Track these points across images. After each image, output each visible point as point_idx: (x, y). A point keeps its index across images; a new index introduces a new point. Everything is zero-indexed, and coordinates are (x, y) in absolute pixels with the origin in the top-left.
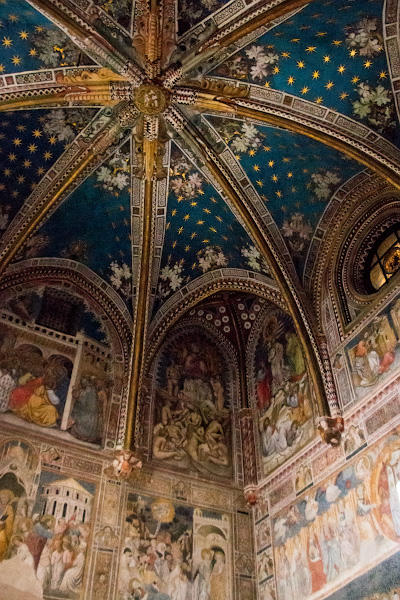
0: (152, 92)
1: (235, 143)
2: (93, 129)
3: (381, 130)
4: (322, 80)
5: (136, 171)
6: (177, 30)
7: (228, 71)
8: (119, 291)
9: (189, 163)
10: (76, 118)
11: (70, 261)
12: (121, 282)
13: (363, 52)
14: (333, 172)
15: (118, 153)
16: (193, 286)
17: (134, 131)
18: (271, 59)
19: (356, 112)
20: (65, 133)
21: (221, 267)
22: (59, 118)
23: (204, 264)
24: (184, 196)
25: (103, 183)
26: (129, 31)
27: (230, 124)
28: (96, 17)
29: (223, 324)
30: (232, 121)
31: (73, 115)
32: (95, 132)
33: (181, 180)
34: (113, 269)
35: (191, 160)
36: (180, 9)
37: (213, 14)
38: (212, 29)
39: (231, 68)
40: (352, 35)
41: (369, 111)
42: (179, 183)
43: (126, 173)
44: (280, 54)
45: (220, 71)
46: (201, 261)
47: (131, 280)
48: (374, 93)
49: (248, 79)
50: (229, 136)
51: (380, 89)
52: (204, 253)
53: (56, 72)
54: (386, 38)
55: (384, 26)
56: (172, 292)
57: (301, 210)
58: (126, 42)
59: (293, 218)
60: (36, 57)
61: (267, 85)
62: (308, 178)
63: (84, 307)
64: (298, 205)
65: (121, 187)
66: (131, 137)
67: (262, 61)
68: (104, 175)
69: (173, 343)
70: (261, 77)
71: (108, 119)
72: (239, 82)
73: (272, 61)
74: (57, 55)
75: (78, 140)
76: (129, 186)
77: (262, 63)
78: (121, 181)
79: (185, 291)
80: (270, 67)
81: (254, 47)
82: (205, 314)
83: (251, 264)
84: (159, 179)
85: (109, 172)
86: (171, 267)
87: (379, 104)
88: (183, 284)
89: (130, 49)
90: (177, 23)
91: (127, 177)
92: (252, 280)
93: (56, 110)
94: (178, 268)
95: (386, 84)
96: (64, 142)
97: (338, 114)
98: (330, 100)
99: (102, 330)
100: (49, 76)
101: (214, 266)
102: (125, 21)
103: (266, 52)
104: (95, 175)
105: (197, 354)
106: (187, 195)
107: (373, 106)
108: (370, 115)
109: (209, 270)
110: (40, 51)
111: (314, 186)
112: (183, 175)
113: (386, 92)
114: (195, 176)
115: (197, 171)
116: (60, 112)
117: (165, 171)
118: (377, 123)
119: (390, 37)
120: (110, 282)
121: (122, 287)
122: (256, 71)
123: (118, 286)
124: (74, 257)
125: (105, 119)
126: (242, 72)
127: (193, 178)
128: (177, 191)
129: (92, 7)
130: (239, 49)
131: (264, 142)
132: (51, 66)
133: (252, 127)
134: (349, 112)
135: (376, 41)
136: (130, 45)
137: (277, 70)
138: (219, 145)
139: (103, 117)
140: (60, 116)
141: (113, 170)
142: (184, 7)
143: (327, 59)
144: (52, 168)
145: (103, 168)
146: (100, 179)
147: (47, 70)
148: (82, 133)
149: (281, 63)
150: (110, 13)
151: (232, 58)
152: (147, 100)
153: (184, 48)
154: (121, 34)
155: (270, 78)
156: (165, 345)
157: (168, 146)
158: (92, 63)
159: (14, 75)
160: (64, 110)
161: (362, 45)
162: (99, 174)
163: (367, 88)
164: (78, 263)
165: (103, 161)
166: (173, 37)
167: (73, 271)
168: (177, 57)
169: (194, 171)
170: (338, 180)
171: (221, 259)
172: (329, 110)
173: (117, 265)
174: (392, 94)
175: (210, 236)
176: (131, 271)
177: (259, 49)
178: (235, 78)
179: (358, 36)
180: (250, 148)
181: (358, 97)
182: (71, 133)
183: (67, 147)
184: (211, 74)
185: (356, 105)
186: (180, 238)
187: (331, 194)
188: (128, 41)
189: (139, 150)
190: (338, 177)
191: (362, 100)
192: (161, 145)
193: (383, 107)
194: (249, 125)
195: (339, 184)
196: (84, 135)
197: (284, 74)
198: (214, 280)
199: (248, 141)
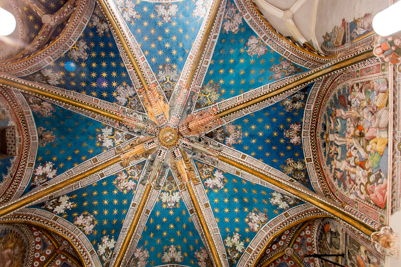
0: (173, 135)
1: (164, 194)
2: (132, 114)
3: (229, 258)
4: (226, 215)
5: (118, 149)
6: (207, 133)
7: (201, 168)
8: (34, 176)
9: (139, 175)
10: (133, 102)
11: (37, 135)
12: (41, 174)
13: (250, 224)
14: (182, 254)
15: (124, 134)
16: (62, 222)
17: (142, 137)
18: (220, 185)
19: (226, 240)
20: (122, 99)
21: (84, 231)
22: (129, 93)
23: (80, 220)
24: (118, 184)
25: (101, 133)
26: (194, 110)
27: (173, 185)
28: (195, 91)
29: (38, 259)
30: (176, 185)
31: (134, 100)
32: (131, 116)
33: (126, 176)
34: (47, 165)
35: (141, 176)
36: (217, 129)
37: (225, 146)
38: (218, 149)
39: (203, 169)
40: (254, 214)
41: (231, 246)
42: (124, 176)
43: (114, 144)
44: (225, 187)
45: (199, 164)
46: (81, 217)
47: (49, 179)
48: (239, 242)
49: (204, 180)
50: (166, 188)
51: (242, 244)
52: (87, 215)
53: (156, 82)
54: (262, 229)
55: (266, 225)
56: (52, 211)
57: (150, 253)
58: (188, 111)
59: (145, 252)
60: (159, 69)
61: (206, 191)
62: (169, 244)
63: (13, 158)
64: (152, 249)
65: (104, 145)
66: (137, 136)
67: (217, 181)
68: (107, 132)
69: (14, 232)
70: (208, 186)
71: (142, 120)
72: (199, 176)
73: (219, 186)
74: (165, 79)
75: (122, 108)
76: (108, 149)
77: (215, 182)
78: (108, 143)
79: (55, 219)
80: (215, 187)
81: (221, 173)
82: (39, 243)
83: (100, 247)
84: (121, 164)
85: (111, 134)
86: (70, 200)
87: (237, 248)
88: (61, 215)
89: (186, 115)
90: (210, 131)
91: (112, 145)
92: (89, 255)
93: (134, 90)
94: (70, 206)
95: (246, 245)
96: (117, 101)
97: (219, 233)
98: (221, 225)
99: (4, 177)
100: (152, 79)
101: (81, 227)
102: (198, 106)
103: (222, 180)
104: (104, 127)
105: (14, 254)
106: (119, 185)
107: (234, 247)
108: (231, 248)
109: (77, 225)
110: (163, 70)
111: (167, 251)
112: (130, 177)
113: (243, 247)
114: (133, 183)
115: (137, 183)
116: (133, 92)
117: (127, 165)
118: (230, 254)
119: (263, 231)
120: (36, 167)
121: (39, 176)
122: (209, 182)
123: (37, 174)
124: (41, 137)
125: (141, 118)
126: (205, 175)
127: (132, 183)
128: (119, 178)
129: (199, 88)
130: (216, 167)
131: (174, 209)
132: (158, 78)
133: (179, 197)
134: (224, 238)
135: (258, 226)
136: (187, 114)
137: (216, 191)
138: (159, 186)
139: (141, 116)
140: (131, 93)
141: (112, 135)
142: (219, 131)
143: (236, 210)
144: (100, 100)
145: (111, 129)
146: (103, 130)
147: (155, 77)
148: (127, 109)
149: (221, 190)
150: (199, 97)
151: (209, 166)
152: (168, 134)
153: (200, 140)
154: (191, 106)
155: (210, 190)
156: (10, 227)
157: (143, 159)
158: (169, 98)
159: (146, 60)
160: (135, 94)
161: (253, 221)
162: (107, 128)
163: (238, 237)
164: (37, 141)
165: (115, 127)
166: (202, 133)
167: (30, 140)
168: (194, 139)
169: (135, 181)
170: (179, 260)
171: (89, 228)
172: (217, 227)
173: (51, 166)
174: (244, 251)
175: (101, 213)
176: (54, 176)
177: (222, 176)
178: (200, 174)
179: (255, 217)
180: (166, 203)
181: (232, 236)
182: (124, 103)
183: (115, 103)
184: (195, 161)
185: (229, 238)
186: (90, 196)
187: (168, 263)
188: (189, 112)
189: (132, 145)
190: (181, 259)
191: (232, 239)
192: (141, 156)
193: (237, 251)
194: (180, 195)
195: (177, 263)
196: (126, 110)
197: (217, 195)
198: (72, 233)
199: (170, 200)
